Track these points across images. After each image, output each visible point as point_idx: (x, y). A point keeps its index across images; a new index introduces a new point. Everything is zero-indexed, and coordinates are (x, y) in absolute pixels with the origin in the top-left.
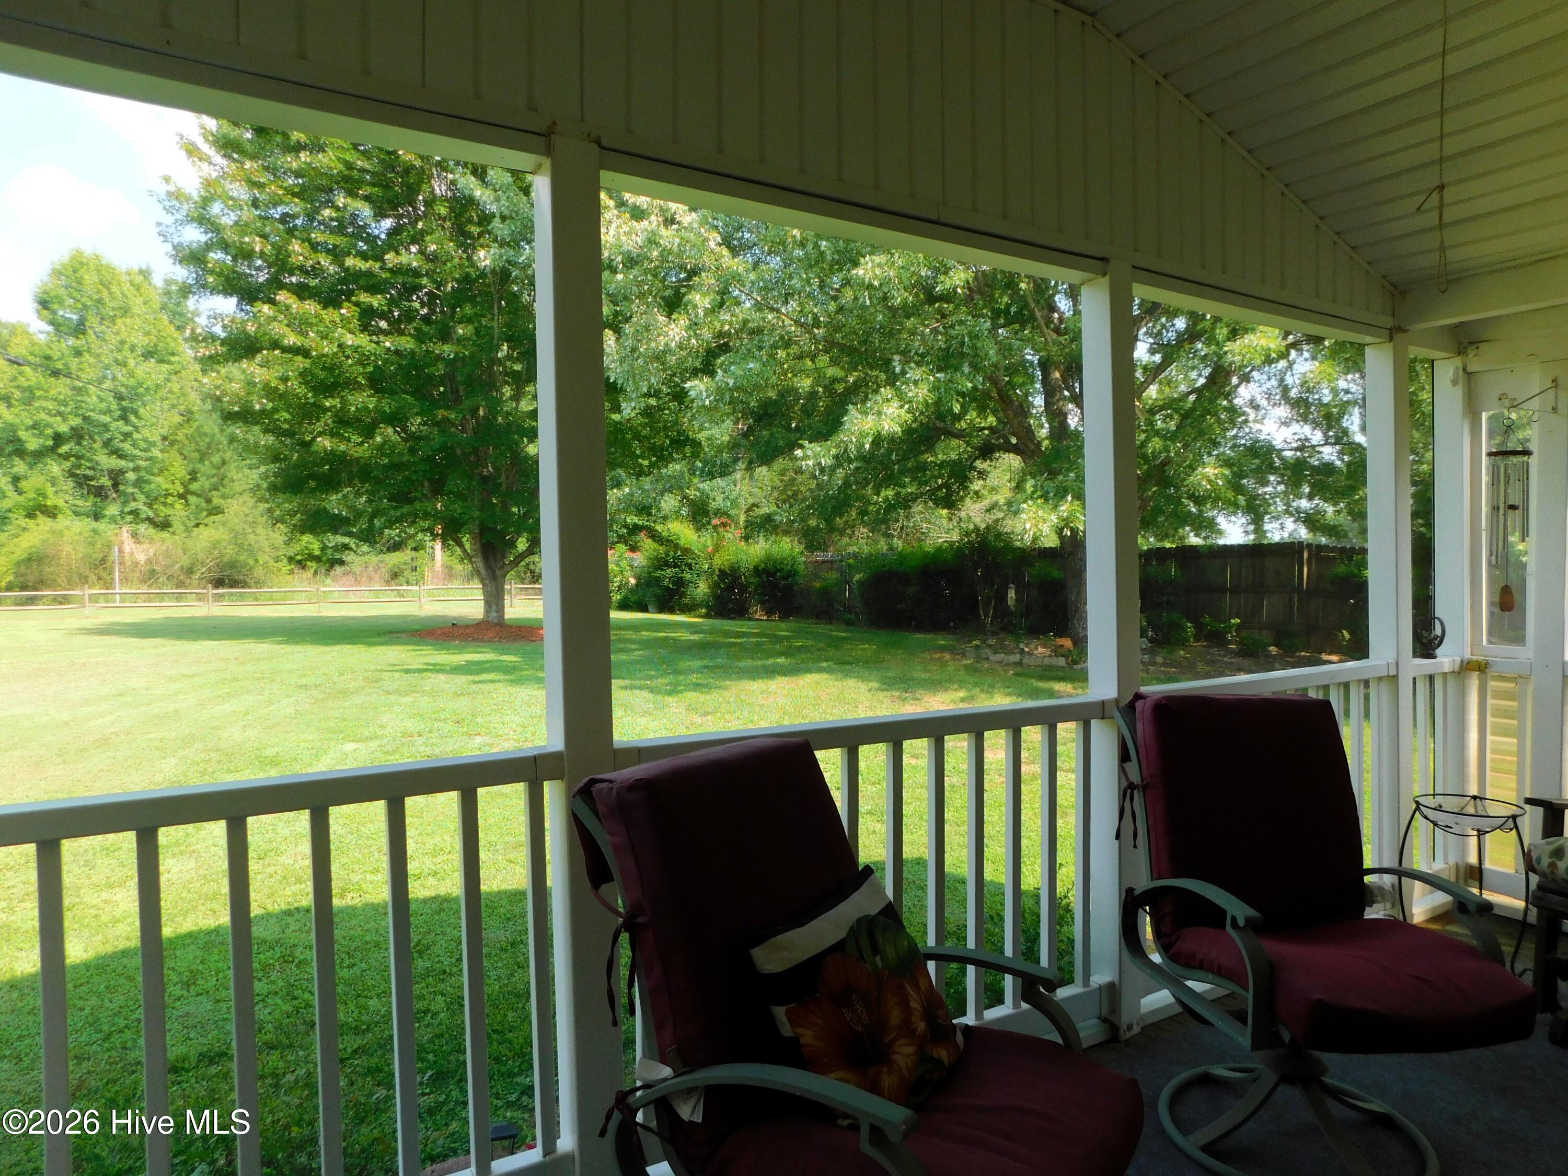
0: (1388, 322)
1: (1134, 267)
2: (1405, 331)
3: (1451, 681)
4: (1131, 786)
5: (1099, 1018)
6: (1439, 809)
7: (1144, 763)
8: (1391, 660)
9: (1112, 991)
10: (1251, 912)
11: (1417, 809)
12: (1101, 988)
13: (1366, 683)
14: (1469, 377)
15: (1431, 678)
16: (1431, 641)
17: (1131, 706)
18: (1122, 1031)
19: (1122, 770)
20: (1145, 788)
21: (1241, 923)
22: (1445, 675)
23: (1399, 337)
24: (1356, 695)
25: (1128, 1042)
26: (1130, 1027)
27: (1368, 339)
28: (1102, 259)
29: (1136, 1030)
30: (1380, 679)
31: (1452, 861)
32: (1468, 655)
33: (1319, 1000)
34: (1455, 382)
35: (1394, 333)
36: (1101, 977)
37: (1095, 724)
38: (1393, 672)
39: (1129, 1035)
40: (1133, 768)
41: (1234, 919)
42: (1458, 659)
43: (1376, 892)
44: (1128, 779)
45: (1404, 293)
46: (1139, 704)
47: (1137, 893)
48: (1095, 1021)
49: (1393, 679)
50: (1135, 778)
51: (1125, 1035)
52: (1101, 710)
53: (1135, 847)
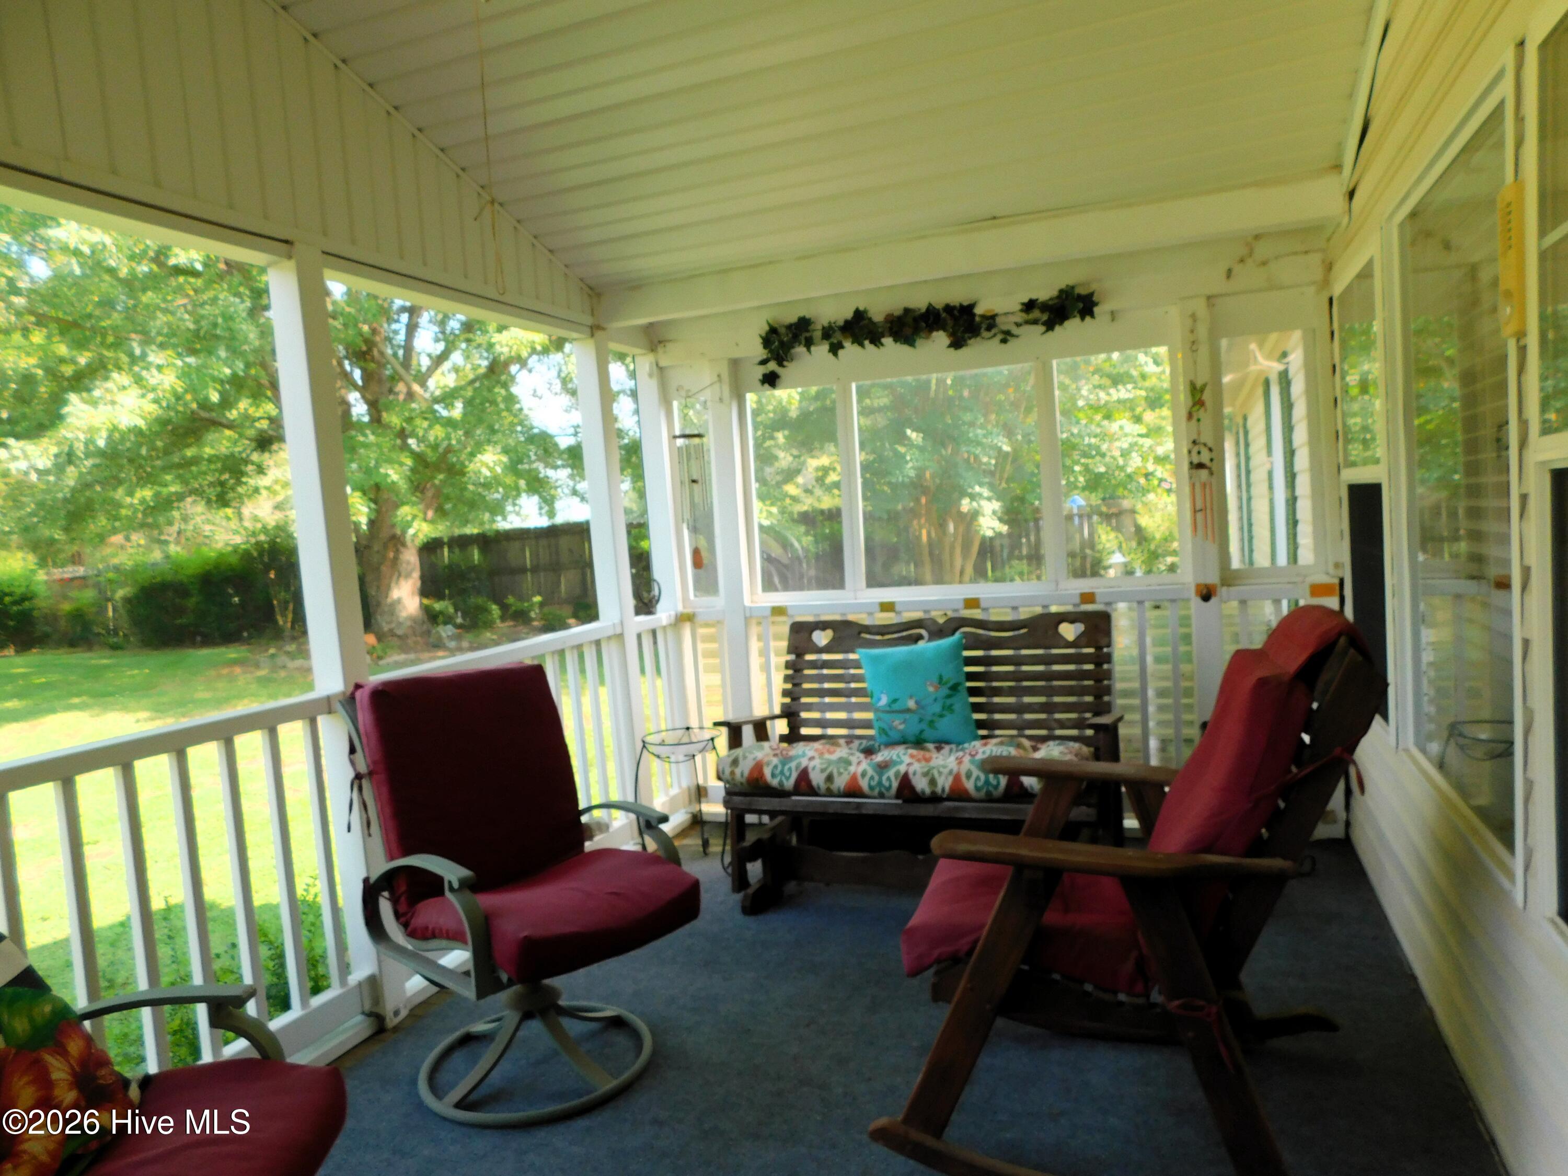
0: (589, 320)
1: (324, 252)
2: (603, 329)
3: (670, 632)
4: (358, 777)
5: (363, 1013)
6: (662, 744)
7: (366, 750)
8: (617, 621)
9: (373, 983)
10: (464, 872)
11: (644, 746)
12: (360, 984)
13: (598, 643)
14: (661, 371)
15: (654, 633)
16: (650, 601)
17: (352, 697)
18: (388, 1020)
19: (352, 763)
20: (371, 774)
21: (456, 885)
22: (664, 628)
23: (599, 334)
24: (590, 655)
25: (396, 1029)
26: (396, 1013)
27: (575, 335)
28: (286, 242)
29: (404, 1013)
30: (609, 638)
31: (685, 784)
32: (680, 608)
33: (526, 937)
34: (651, 375)
35: (594, 329)
36: (360, 972)
37: (321, 721)
38: (618, 631)
39: (396, 1021)
40: (359, 756)
41: (450, 882)
42: (673, 613)
43: (594, 827)
44: (355, 769)
45: (599, 295)
46: (358, 694)
47: (372, 880)
48: (360, 1018)
49: (620, 637)
50: (363, 768)
51: (391, 1022)
52: (326, 705)
53: (370, 835)
